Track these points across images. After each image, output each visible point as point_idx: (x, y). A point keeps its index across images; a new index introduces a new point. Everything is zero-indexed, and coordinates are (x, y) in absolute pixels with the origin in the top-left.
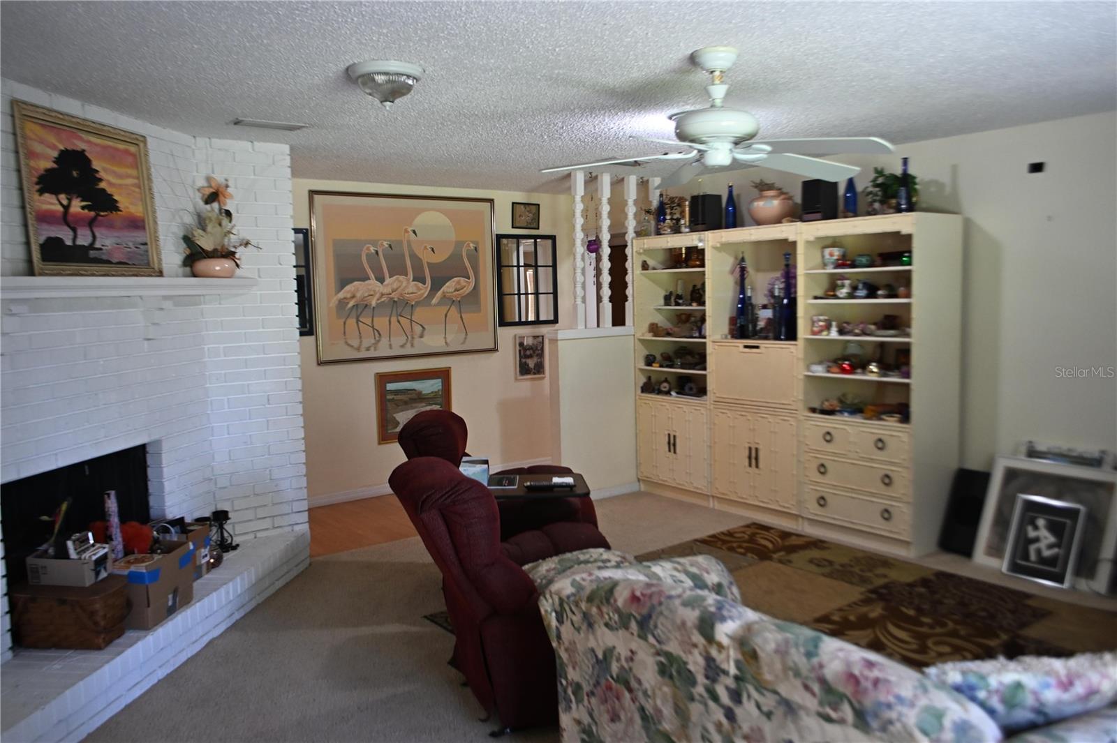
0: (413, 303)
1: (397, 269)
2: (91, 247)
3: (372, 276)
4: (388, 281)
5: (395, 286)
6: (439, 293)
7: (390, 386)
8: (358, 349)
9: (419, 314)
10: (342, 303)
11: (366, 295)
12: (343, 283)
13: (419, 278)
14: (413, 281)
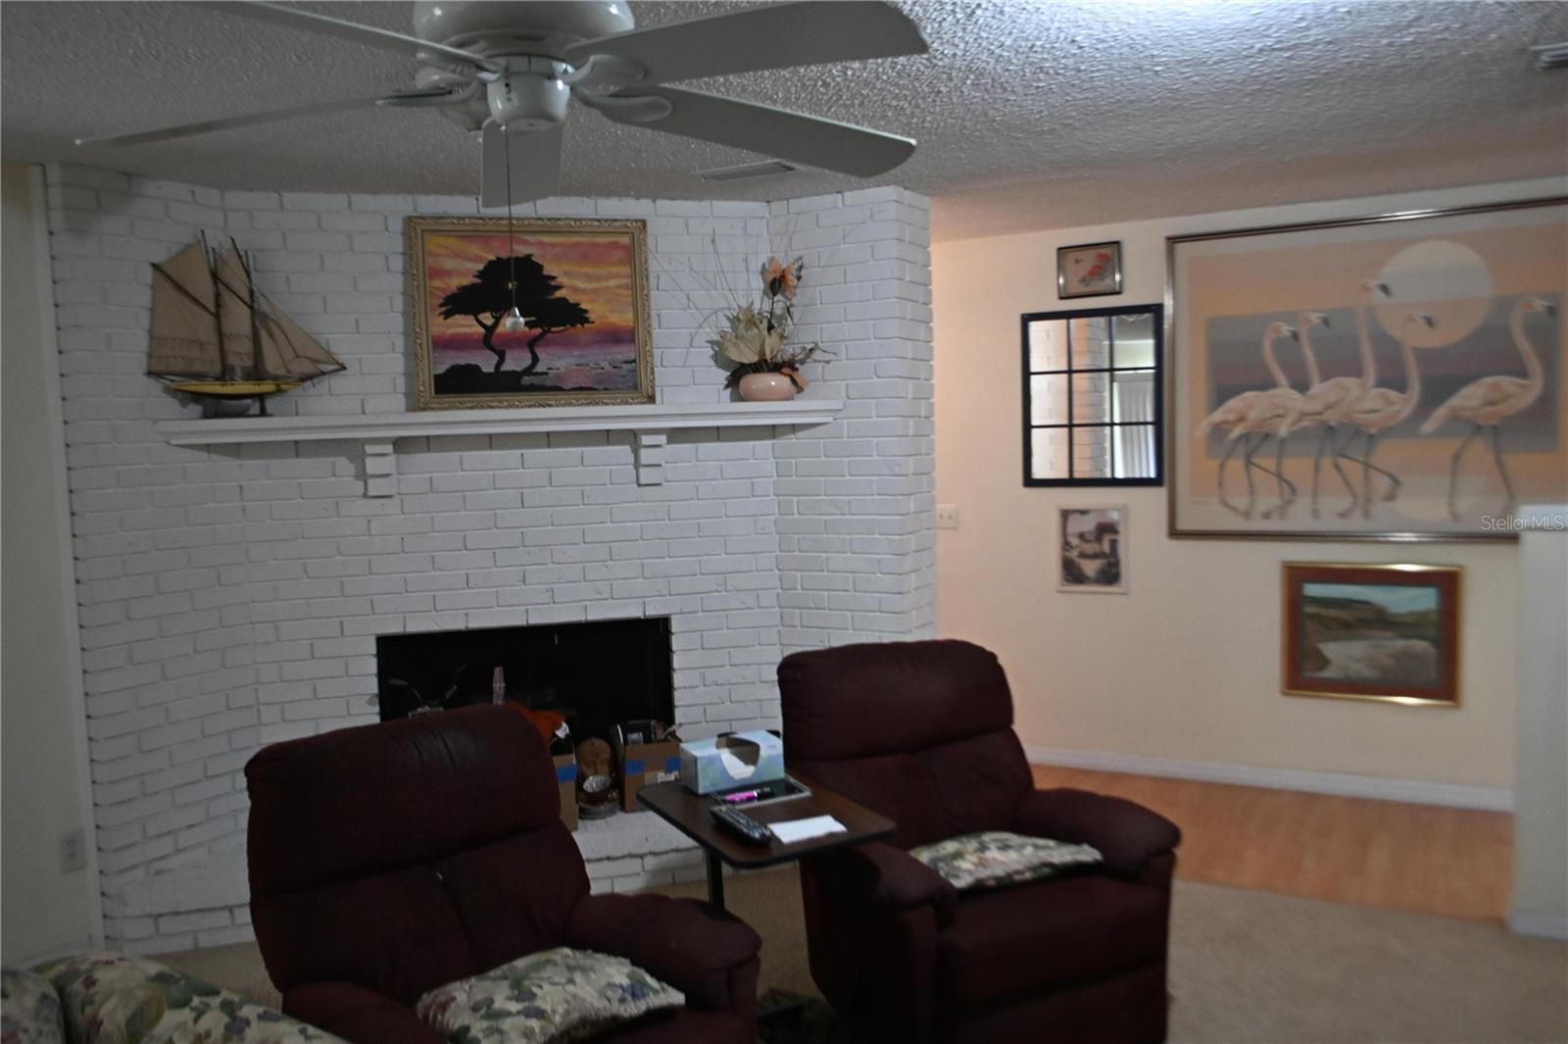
0: (1373, 431)
1: (1341, 363)
2: (528, 371)
3: (1282, 379)
4: (1318, 388)
5: (1332, 398)
6: (1441, 412)
7: (1313, 590)
8: (1247, 515)
9: (1386, 454)
10: (1218, 432)
11: (1268, 415)
12: (1222, 393)
13: (1394, 380)
14: (1377, 386)
